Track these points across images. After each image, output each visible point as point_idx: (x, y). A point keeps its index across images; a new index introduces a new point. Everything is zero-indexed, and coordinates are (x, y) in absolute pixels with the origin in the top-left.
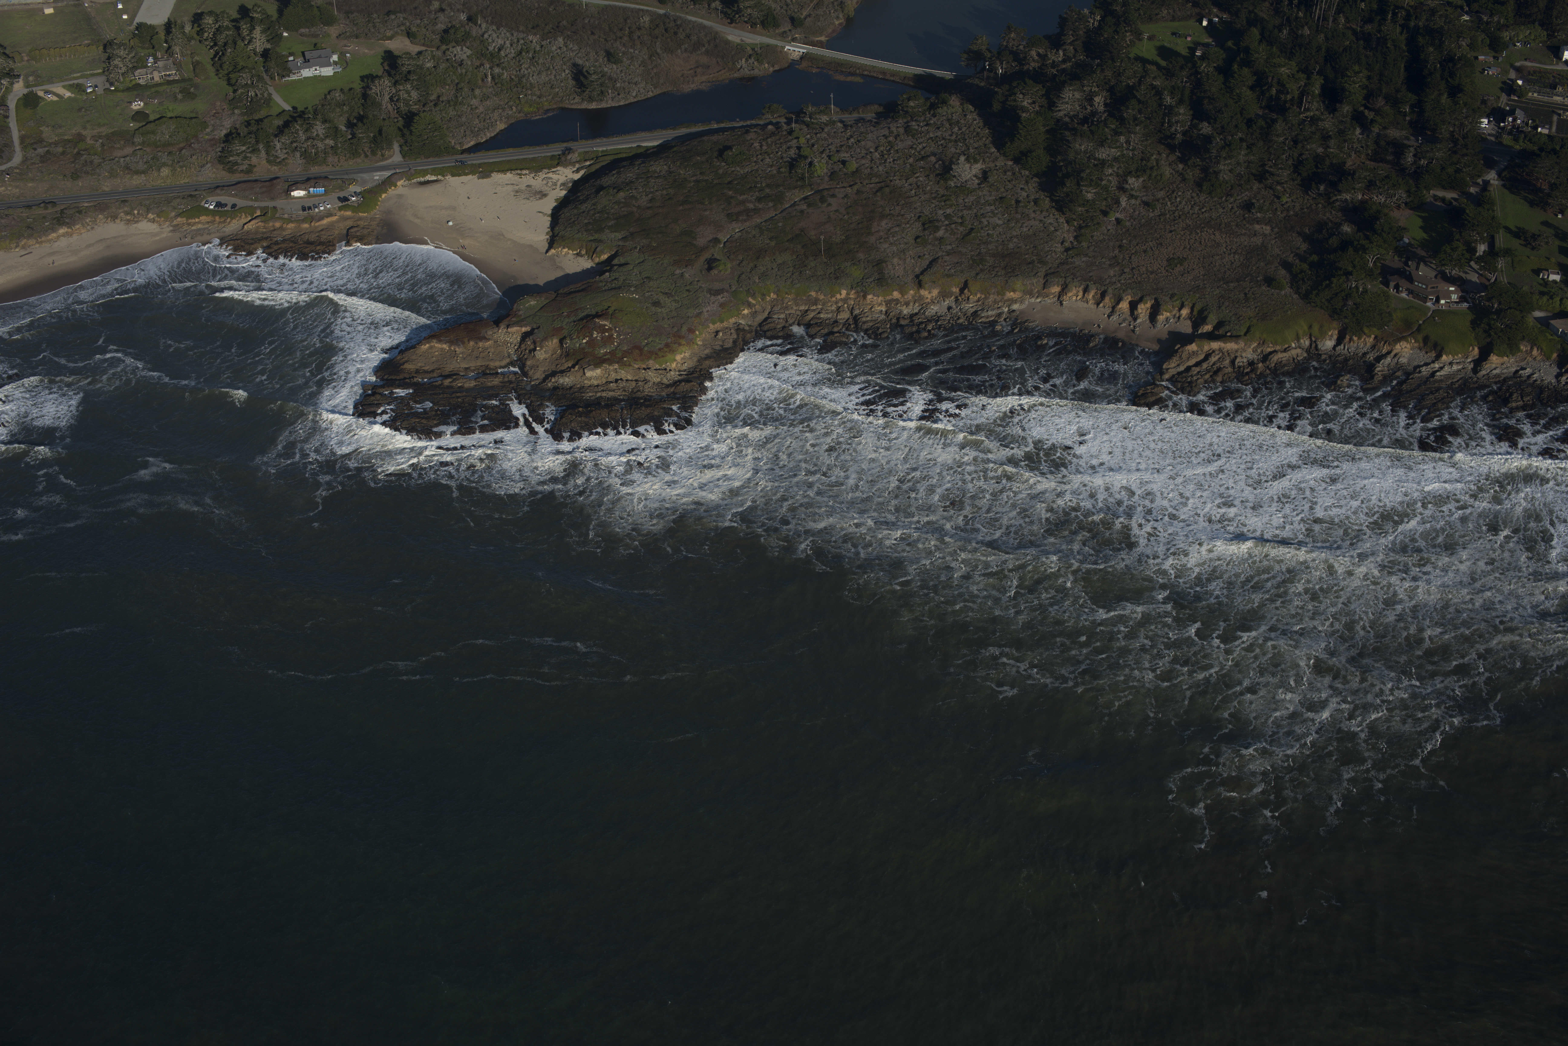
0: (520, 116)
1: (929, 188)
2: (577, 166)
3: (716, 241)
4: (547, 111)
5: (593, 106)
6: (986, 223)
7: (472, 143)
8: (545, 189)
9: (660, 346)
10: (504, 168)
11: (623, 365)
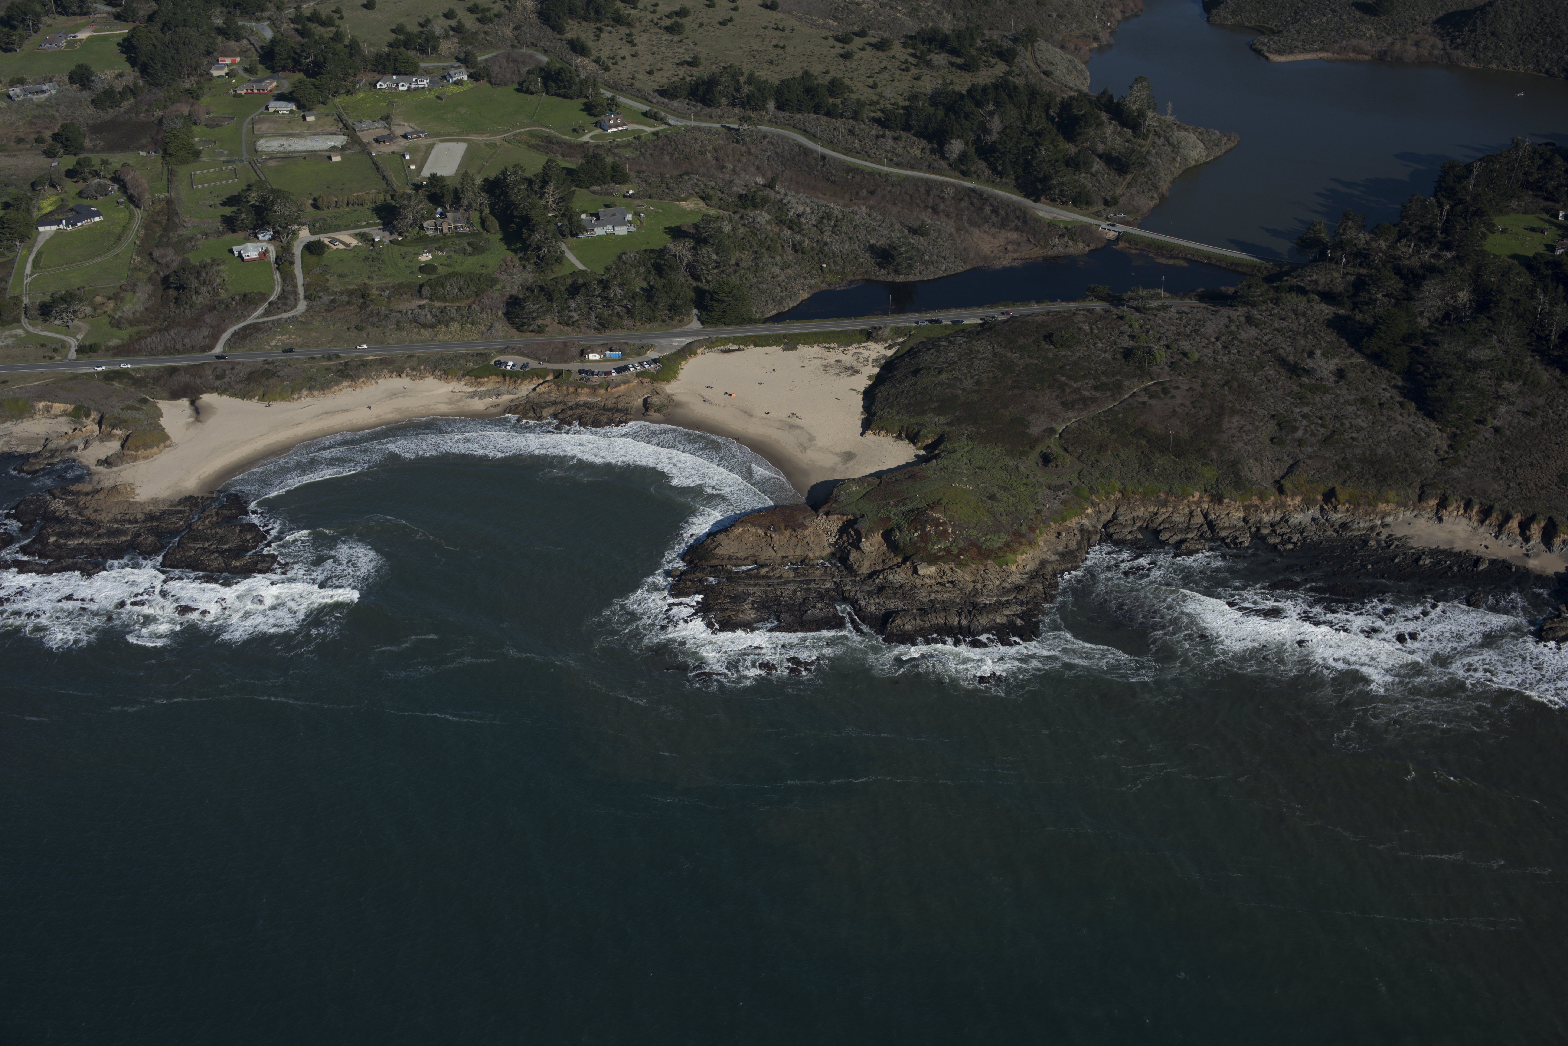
0: (824, 287)
1: (1280, 383)
2: (890, 342)
3: (1052, 431)
4: (851, 282)
5: (901, 278)
6: (1348, 425)
7: (774, 312)
8: (856, 365)
9: (998, 545)
10: (810, 339)
11: (959, 564)
